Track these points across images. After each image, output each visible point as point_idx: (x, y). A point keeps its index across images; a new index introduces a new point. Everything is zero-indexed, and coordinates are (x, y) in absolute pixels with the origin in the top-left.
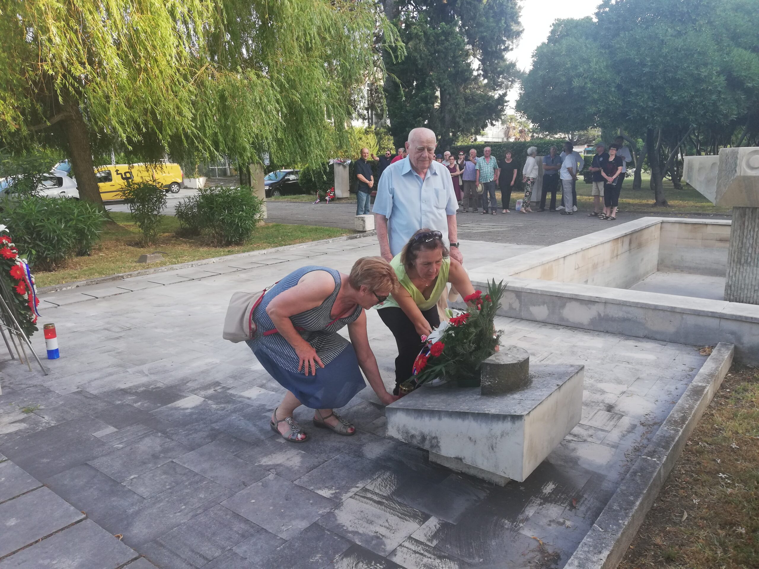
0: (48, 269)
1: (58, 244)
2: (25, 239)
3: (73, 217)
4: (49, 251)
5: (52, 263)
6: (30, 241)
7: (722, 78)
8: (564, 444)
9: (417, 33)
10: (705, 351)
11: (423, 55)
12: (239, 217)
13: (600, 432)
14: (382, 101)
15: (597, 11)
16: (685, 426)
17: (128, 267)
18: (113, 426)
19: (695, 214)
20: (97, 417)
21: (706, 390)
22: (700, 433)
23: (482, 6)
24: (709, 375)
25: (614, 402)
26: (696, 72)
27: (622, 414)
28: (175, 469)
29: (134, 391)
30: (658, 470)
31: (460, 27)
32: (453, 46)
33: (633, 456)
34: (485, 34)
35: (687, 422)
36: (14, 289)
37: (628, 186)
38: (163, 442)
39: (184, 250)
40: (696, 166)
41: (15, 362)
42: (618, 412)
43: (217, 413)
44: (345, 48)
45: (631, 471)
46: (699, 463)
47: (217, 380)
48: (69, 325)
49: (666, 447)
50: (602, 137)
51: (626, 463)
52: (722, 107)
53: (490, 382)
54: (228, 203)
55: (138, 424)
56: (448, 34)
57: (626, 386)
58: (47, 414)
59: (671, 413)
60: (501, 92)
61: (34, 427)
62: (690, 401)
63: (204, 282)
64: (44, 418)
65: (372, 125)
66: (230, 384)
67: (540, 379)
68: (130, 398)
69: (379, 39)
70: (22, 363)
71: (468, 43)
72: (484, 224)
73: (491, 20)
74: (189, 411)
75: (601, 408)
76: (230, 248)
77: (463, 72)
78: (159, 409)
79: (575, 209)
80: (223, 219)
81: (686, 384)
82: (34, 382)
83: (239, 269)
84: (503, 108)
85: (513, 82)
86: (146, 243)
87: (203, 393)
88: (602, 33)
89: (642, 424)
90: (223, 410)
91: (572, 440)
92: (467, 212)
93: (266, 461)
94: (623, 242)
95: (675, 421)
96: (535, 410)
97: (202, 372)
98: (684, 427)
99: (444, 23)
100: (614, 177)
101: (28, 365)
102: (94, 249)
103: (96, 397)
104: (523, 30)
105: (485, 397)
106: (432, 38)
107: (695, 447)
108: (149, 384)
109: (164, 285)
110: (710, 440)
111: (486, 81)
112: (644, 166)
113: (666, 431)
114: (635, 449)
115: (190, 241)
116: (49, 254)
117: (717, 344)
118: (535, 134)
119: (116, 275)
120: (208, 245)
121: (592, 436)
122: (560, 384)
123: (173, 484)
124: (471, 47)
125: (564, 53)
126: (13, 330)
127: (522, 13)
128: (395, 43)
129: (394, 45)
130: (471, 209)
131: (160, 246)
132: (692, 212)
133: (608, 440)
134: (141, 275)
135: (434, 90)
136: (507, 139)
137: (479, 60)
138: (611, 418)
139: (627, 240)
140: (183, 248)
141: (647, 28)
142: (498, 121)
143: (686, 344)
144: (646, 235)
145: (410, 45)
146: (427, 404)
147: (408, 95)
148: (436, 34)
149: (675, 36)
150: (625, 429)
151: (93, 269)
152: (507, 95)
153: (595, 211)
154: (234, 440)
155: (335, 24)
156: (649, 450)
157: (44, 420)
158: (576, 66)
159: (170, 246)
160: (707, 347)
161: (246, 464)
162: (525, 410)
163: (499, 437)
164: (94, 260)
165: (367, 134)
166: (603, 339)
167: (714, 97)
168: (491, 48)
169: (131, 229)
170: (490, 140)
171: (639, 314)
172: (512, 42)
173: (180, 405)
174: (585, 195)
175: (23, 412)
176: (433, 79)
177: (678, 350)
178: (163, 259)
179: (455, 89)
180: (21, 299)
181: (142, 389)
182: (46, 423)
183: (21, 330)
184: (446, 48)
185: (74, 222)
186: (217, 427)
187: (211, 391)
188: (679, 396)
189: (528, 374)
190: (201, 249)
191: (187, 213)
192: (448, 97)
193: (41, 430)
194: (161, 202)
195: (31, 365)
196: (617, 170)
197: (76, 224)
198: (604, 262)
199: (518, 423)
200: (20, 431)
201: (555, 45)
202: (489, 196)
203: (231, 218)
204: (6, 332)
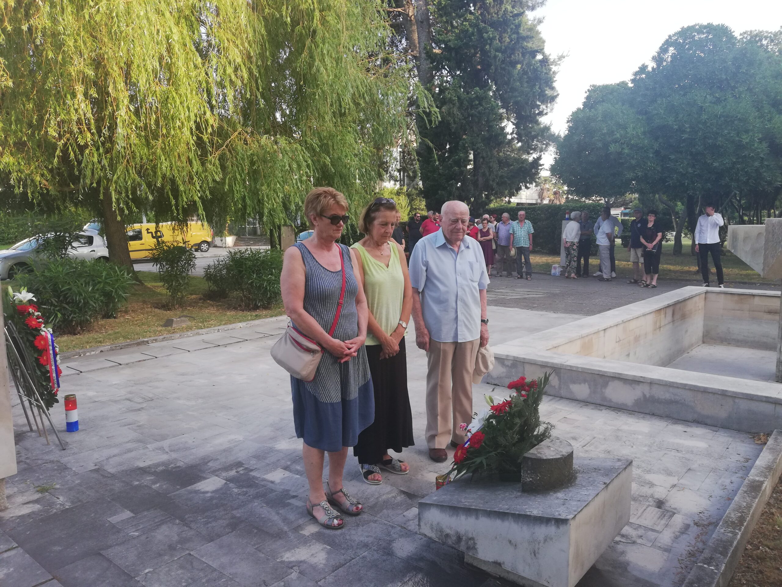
0: (73, 333)
1: (84, 307)
2: (52, 302)
3: (100, 280)
4: (75, 314)
5: (77, 326)
6: (56, 304)
7: (765, 145)
8: (612, 547)
9: (451, 98)
10: (760, 439)
11: (456, 119)
12: (268, 280)
13: (650, 533)
14: (414, 163)
15: (633, 77)
16: (743, 528)
17: (154, 331)
18: (130, 511)
19: (740, 283)
20: (113, 500)
21: (764, 485)
22: (760, 535)
23: (517, 71)
24: (766, 468)
25: (664, 496)
26: (737, 139)
27: (674, 510)
28: (192, 563)
29: (153, 470)
30: (716, 581)
31: (494, 92)
32: (487, 111)
33: (688, 563)
34: (519, 99)
35: (745, 524)
36: (37, 360)
37: (668, 250)
38: (180, 530)
39: (211, 314)
40: (741, 236)
41: (33, 434)
42: (669, 509)
43: (238, 498)
44: (379, 113)
45: (687, 581)
46: (761, 572)
47: (239, 460)
48: (91, 394)
49: (724, 553)
50: (639, 199)
51: (680, 570)
52: (765, 174)
53: (531, 478)
54: (258, 267)
55: (156, 509)
56: (482, 99)
57: (676, 478)
58: (62, 495)
59: (728, 511)
60: (535, 156)
61: (48, 509)
62: (748, 498)
63: (229, 349)
64: (58, 498)
65: (404, 185)
66: (254, 465)
67: (585, 475)
68: (148, 478)
69: (413, 103)
70: (40, 436)
71: (503, 107)
72: (519, 290)
73: (525, 85)
74: (209, 495)
75: (651, 504)
76: (258, 312)
77: (497, 135)
78: (177, 492)
79: (614, 275)
80: (252, 282)
81: (742, 478)
82: (51, 457)
83: (266, 335)
84: (537, 172)
85: (547, 145)
86: (173, 305)
87: (224, 474)
88: (639, 99)
89: (696, 524)
90: (245, 495)
91: (620, 541)
92: (501, 276)
93: (288, 557)
94: (666, 313)
95: (733, 523)
96: (581, 513)
97: (225, 451)
98: (742, 530)
99: (478, 88)
100: (654, 243)
101: (47, 438)
102: (120, 311)
103: (113, 476)
104: (558, 95)
105: (526, 494)
106: (465, 102)
107: (755, 552)
108: (169, 462)
109: (189, 351)
110: (772, 544)
111: (520, 144)
112: (685, 230)
113: (723, 533)
114: (690, 554)
115: (218, 304)
116: (75, 318)
117: (772, 432)
118: (569, 196)
119: (141, 339)
120: (235, 308)
121: (641, 536)
122: (608, 482)
123: (190, 580)
124: (505, 110)
125: (600, 119)
126: (33, 401)
127: (557, 78)
128: (429, 109)
129: (428, 110)
130: (505, 273)
131: (186, 309)
132: (737, 280)
133: (660, 543)
134: (166, 340)
135: (467, 154)
136: (541, 200)
137: (514, 124)
138: (662, 516)
139: (670, 311)
140: (210, 311)
141: (685, 95)
142: (532, 184)
143: (739, 431)
144: (690, 305)
145: (444, 109)
146: (463, 501)
147: (442, 158)
148: (470, 98)
149: (714, 103)
150: (678, 530)
151: (118, 333)
152: (541, 159)
153: (635, 278)
154: (255, 531)
155: (370, 90)
156: (706, 556)
157: (59, 502)
158: (613, 132)
159: (197, 309)
160: (762, 434)
161: (268, 559)
162: (570, 513)
163: (542, 542)
164: (120, 323)
165: (399, 195)
166: (649, 422)
167: (757, 164)
168: (525, 112)
169: (159, 290)
170: (524, 201)
171: (687, 396)
172: (547, 107)
173: (200, 488)
174: (624, 261)
175: (38, 491)
176: (466, 143)
177: (731, 437)
178: (189, 323)
179: (489, 153)
180: (43, 370)
181: (161, 468)
182: (61, 504)
183: (42, 402)
184: (479, 112)
185: (102, 286)
186: (238, 515)
187: (233, 473)
188: (735, 492)
189: (572, 469)
190: (228, 313)
191: (215, 276)
192: (481, 160)
193: (55, 513)
194: (190, 265)
195: (49, 438)
196: (657, 236)
197: (103, 287)
198: (646, 334)
199: (562, 528)
200: (33, 513)
201: (590, 111)
202: (523, 260)
203: (260, 281)
204: (27, 404)
